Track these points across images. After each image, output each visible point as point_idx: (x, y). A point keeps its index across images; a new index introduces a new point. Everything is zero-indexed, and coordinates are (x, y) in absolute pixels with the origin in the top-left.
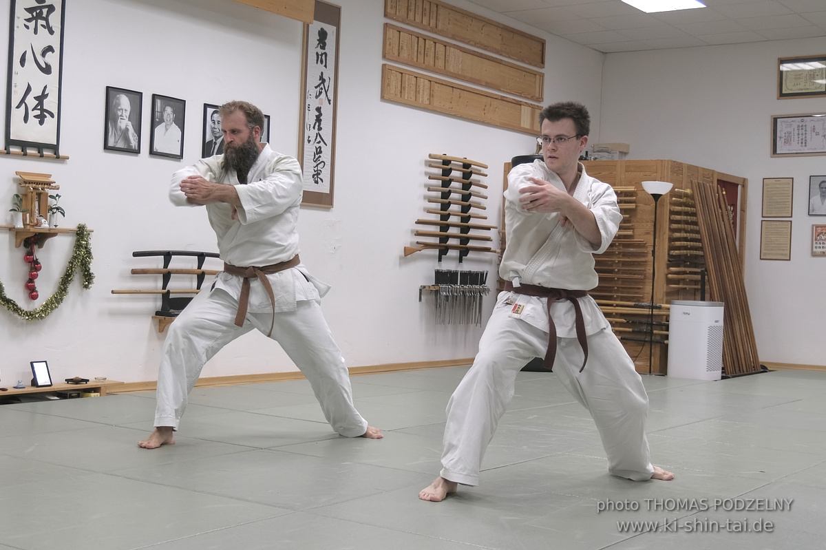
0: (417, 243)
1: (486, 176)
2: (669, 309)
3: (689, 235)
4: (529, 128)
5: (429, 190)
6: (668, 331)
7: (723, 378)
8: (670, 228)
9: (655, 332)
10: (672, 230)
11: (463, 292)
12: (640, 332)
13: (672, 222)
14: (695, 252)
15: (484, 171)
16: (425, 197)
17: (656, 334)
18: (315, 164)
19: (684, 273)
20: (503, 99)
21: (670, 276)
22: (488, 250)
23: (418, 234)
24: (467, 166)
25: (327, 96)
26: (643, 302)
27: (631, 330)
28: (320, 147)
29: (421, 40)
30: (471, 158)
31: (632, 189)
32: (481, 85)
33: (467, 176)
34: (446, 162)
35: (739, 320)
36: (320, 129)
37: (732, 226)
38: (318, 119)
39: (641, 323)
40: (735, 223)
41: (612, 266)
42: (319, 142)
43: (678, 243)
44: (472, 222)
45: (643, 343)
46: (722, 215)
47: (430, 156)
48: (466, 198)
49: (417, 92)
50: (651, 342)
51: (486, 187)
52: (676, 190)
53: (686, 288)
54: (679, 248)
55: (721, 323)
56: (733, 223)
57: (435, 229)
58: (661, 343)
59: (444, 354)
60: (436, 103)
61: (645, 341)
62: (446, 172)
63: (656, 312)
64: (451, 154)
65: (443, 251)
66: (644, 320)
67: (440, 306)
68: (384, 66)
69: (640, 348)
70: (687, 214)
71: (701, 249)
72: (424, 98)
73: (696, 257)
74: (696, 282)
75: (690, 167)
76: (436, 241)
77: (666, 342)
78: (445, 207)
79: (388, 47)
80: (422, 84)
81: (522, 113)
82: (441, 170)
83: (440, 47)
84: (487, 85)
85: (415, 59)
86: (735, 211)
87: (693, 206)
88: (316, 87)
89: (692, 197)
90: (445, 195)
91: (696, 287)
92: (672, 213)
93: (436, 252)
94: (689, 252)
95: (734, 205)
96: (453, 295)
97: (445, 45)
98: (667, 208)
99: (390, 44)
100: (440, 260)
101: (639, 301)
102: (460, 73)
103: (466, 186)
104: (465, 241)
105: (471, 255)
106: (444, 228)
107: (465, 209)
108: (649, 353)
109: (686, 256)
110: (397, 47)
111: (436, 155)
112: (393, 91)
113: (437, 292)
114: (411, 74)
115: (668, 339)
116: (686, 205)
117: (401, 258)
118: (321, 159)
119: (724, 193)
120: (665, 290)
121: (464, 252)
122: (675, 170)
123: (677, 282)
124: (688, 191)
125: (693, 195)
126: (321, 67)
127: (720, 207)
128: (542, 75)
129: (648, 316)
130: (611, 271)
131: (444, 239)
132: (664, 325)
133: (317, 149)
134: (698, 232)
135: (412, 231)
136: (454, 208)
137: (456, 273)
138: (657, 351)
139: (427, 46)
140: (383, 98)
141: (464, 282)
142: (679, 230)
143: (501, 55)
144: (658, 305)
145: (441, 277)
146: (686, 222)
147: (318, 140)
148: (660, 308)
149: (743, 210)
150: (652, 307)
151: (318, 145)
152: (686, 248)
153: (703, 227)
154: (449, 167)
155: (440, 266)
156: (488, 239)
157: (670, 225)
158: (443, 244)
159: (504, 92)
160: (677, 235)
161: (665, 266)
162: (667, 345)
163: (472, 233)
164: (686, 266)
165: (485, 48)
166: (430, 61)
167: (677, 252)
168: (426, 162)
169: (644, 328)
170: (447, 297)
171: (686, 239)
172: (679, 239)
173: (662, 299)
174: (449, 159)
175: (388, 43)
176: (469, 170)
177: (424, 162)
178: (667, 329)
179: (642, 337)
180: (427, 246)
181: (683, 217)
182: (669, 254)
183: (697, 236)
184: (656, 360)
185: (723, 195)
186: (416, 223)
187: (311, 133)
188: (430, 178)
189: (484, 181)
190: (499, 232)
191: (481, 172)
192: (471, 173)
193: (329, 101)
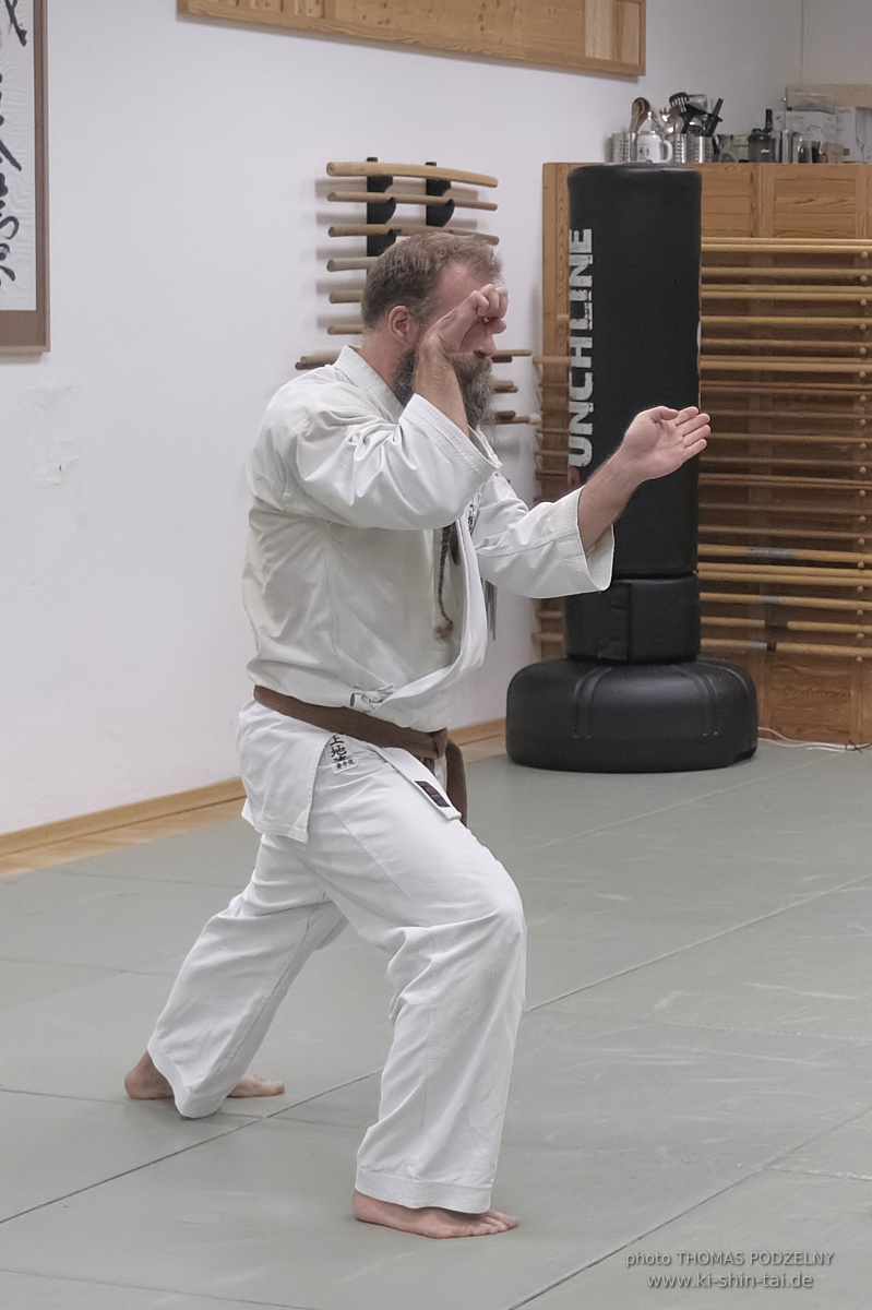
1: (493, 208)
4: (607, 57)
5: (331, 267)
15: (486, 194)
16: (321, 288)
22: (507, 418)
24: (436, 186)
30: (449, 162)
33: (438, 214)
34: (378, 182)
41: (848, 456)
47: (330, 168)
51: (495, 240)
60: (341, 11)
62: (380, 212)
64: (390, 157)
72: (306, 2)
81: (589, 14)
82: (364, 205)
111: (347, 165)
130: (851, 473)
154: (386, 195)
156: (505, 389)
168: (320, 184)
174: (385, 173)
176: (444, 198)
177: (313, 186)
186: (299, 366)
188: (332, 233)
189: (487, 223)
190: (535, 363)
191: (481, 199)
192: (450, 205)
193: (20, 33)
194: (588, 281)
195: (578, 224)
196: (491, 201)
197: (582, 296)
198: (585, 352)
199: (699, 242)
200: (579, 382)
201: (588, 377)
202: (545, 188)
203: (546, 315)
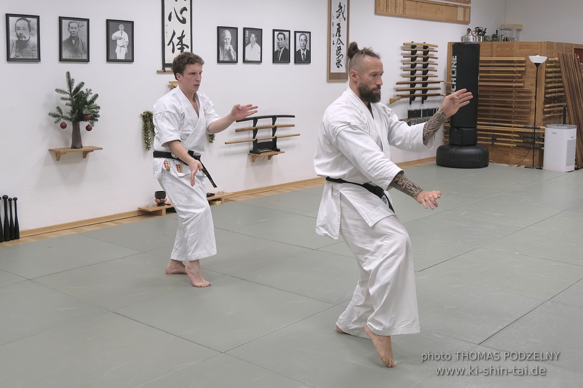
0: (397, 95)
1: (437, 52)
2: (544, 129)
3: (557, 85)
4: (462, 20)
5: (404, 64)
6: (544, 142)
7: (576, 169)
8: (545, 81)
9: (536, 142)
10: (547, 83)
12: (527, 142)
13: (547, 78)
14: (560, 94)
15: (436, 49)
16: (401, 68)
17: (537, 144)
18: (337, 57)
19: (554, 107)
20: (447, 4)
21: (545, 110)
22: (439, 95)
23: (397, 90)
24: (425, 47)
25: (343, 16)
26: (529, 125)
27: (522, 141)
28: (340, 47)
30: (428, 42)
31: (523, 59)
33: (426, 53)
34: (414, 47)
36: (340, 36)
38: (339, 30)
39: (528, 137)
41: (511, 103)
42: (340, 44)
43: (550, 90)
44: (429, 79)
45: (529, 148)
47: (404, 44)
48: (425, 66)
49: (396, 7)
50: (534, 148)
51: (437, 58)
53: (555, 116)
54: (551, 93)
55: (575, 138)
57: (408, 86)
58: (539, 149)
60: (407, 12)
61: (531, 148)
62: (414, 53)
63: (537, 131)
64: (416, 42)
65: (412, 99)
66: (530, 135)
69: (527, 151)
70: (555, 72)
71: (563, 92)
72: (400, 10)
73: (561, 96)
74: (561, 111)
75: (558, 44)
76: (408, 93)
77: (542, 148)
78: (413, 73)
80: (399, 2)
81: (458, 11)
82: (411, 51)
87: (559, 67)
88: (337, 12)
89: (558, 62)
90: (413, 66)
91: (561, 114)
92: (547, 72)
93: (408, 99)
94: (556, 95)
98: (544, 70)
100: (410, 103)
101: (527, 124)
103: (425, 59)
104: (425, 91)
105: (429, 98)
106: (413, 85)
107: (425, 73)
108: (532, 154)
109: (555, 97)
111: (407, 43)
112: (381, 9)
115: (543, 147)
116: (555, 67)
118: (341, 54)
119: (578, 57)
120: (542, 118)
121: (424, 98)
122: (549, 47)
123: (549, 112)
124: (557, 59)
125: (559, 61)
127: (575, 67)
129: (532, 133)
130: (511, 107)
131: (413, 92)
132: (542, 138)
133: (338, 48)
134: (561, 82)
135: (394, 89)
136: (419, 72)
137: (420, 110)
138: (537, 153)
140: (376, 13)
141: (424, 116)
142: (551, 82)
144: (538, 127)
145: (412, 114)
146: (555, 77)
147: (338, 43)
148: (539, 129)
150: (535, 128)
151: (338, 46)
152: (555, 92)
153: (564, 79)
154: (415, 49)
155: (411, 107)
156: (439, 89)
158: (412, 95)
160: (550, 85)
161: (542, 104)
162: (543, 150)
163: (429, 86)
164: (555, 103)
167: (549, 95)
168: (402, 47)
169: (530, 140)
171: (555, 87)
172: (550, 88)
173: (541, 123)
174: (415, 45)
176: (427, 50)
177: (400, 48)
178: (543, 141)
179: (529, 145)
180: (403, 96)
181: (553, 74)
182: (545, 97)
183: (561, 84)
184: (537, 158)
185: (578, 58)
186: (397, 84)
187: (335, 39)
188: (404, 57)
189: (436, 55)
190: (445, 84)
191: (434, 50)
192: (428, 51)
193: (345, 19)
194: (456, 66)
195: (454, 55)
197: (454, 70)
198: (455, 81)
199: (479, 58)
200: (453, 87)
201: (455, 86)
202: (448, 47)
203: (447, 73)
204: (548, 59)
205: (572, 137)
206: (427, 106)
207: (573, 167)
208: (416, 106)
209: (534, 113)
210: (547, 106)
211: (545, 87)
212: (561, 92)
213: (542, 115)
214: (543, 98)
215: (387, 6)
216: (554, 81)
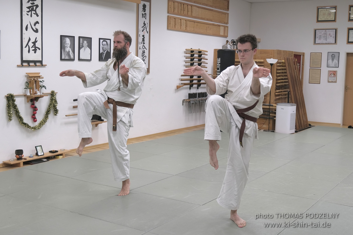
0: (182, 84)
1: (207, 55)
2: (276, 106)
3: (283, 78)
4: (223, 35)
5: (186, 63)
6: (275, 114)
7: (296, 132)
8: (276, 75)
9: (271, 115)
10: (277, 76)
11: (199, 101)
12: (265, 115)
13: (277, 73)
16: (184, 66)
17: (271, 116)
18: (142, 57)
19: (282, 92)
20: (213, 25)
21: (276, 94)
23: (182, 80)
24: (200, 52)
25: (146, 30)
26: (266, 103)
28: (144, 51)
29: (182, 5)
30: (201, 49)
31: (262, 61)
32: (205, 20)
33: (200, 56)
34: (192, 51)
35: (301, 109)
36: (144, 43)
37: (299, 71)
38: (143, 40)
39: (265, 111)
40: (300, 70)
43: (279, 81)
45: (266, 119)
46: (295, 68)
47: (186, 50)
48: (200, 64)
49: (181, 25)
50: (269, 118)
51: (207, 59)
52: (279, 61)
53: (282, 98)
54: (280, 83)
55: (295, 112)
56: (299, 70)
57: (188, 78)
58: (273, 119)
59: (192, 124)
60: (188, 29)
61: (267, 118)
62: (192, 55)
63: (271, 107)
64: (194, 48)
65: (191, 86)
67: (190, 107)
68: (168, 16)
69: (265, 121)
70: (283, 69)
71: (288, 82)
72: (184, 27)
73: (286, 85)
74: (285, 95)
75: (284, 51)
76: (189, 82)
77: (275, 118)
79: (170, 9)
80: (183, 22)
81: (221, 29)
82: (190, 55)
83: (190, 7)
84: (207, 20)
85: (180, 13)
86: (300, 65)
87: (285, 66)
88: (142, 27)
89: (285, 63)
90: (192, 64)
91: (285, 96)
92: (277, 70)
93: (189, 86)
95: (300, 63)
96: (195, 102)
97: (192, 6)
98: (276, 68)
99: (170, 8)
100: (190, 89)
102: (197, 16)
103: (200, 60)
104: (199, 81)
105: (202, 86)
108: (268, 122)
109: (282, 85)
110: (173, 8)
111: (188, 49)
112: (171, 26)
113: (189, 102)
114: (178, 18)
115: (275, 117)
116: (282, 66)
117: (175, 90)
118: (145, 55)
119: (296, 60)
120: (274, 99)
121: (199, 85)
122: (278, 53)
123: (279, 95)
124: (283, 61)
126: (144, 19)
127: (295, 65)
128: (228, 14)
129: (268, 109)
131: (192, 81)
132: (274, 112)
134: (286, 76)
135: (180, 79)
137: (196, 94)
138: (271, 121)
139: (184, 7)
140: (168, 29)
141: (199, 97)
142: (279, 76)
143: (212, 7)
144: (272, 105)
145: (191, 96)
146: (283, 73)
147: (143, 48)
148: (272, 106)
149: (303, 65)
150: (270, 106)
152: (282, 82)
153: (288, 74)
154: (193, 53)
155: (190, 91)
157: (276, 74)
158: (191, 83)
159: (213, 22)
160: (279, 78)
161: (275, 90)
162: (275, 120)
164: (282, 89)
165: (207, 5)
166: (186, 12)
168: (184, 52)
169: (267, 113)
170: (193, 103)
171: (282, 79)
172: (279, 80)
173: (274, 102)
174: (193, 50)
175: (169, 7)
180: (185, 84)
181: (281, 71)
182: (276, 85)
183: (286, 77)
184: (271, 125)
185: (296, 61)
186: (181, 76)
187: (141, 45)
188: (186, 58)
189: (206, 57)
191: (205, 54)
192: (202, 55)
193: (147, 32)
194: (220, 65)
195: (218, 57)
196: (207, 54)
197: (219, 67)
199: (235, 60)
202: (214, 52)
203: (214, 69)
204: (278, 61)
205: (293, 112)
206: (200, 90)
207: (294, 131)
208: (194, 91)
209: (269, 95)
210: (277, 91)
211: (276, 79)
212: (286, 82)
213: (274, 97)
214: (275, 85)
215: (175, 24)
216: (281, 75)
